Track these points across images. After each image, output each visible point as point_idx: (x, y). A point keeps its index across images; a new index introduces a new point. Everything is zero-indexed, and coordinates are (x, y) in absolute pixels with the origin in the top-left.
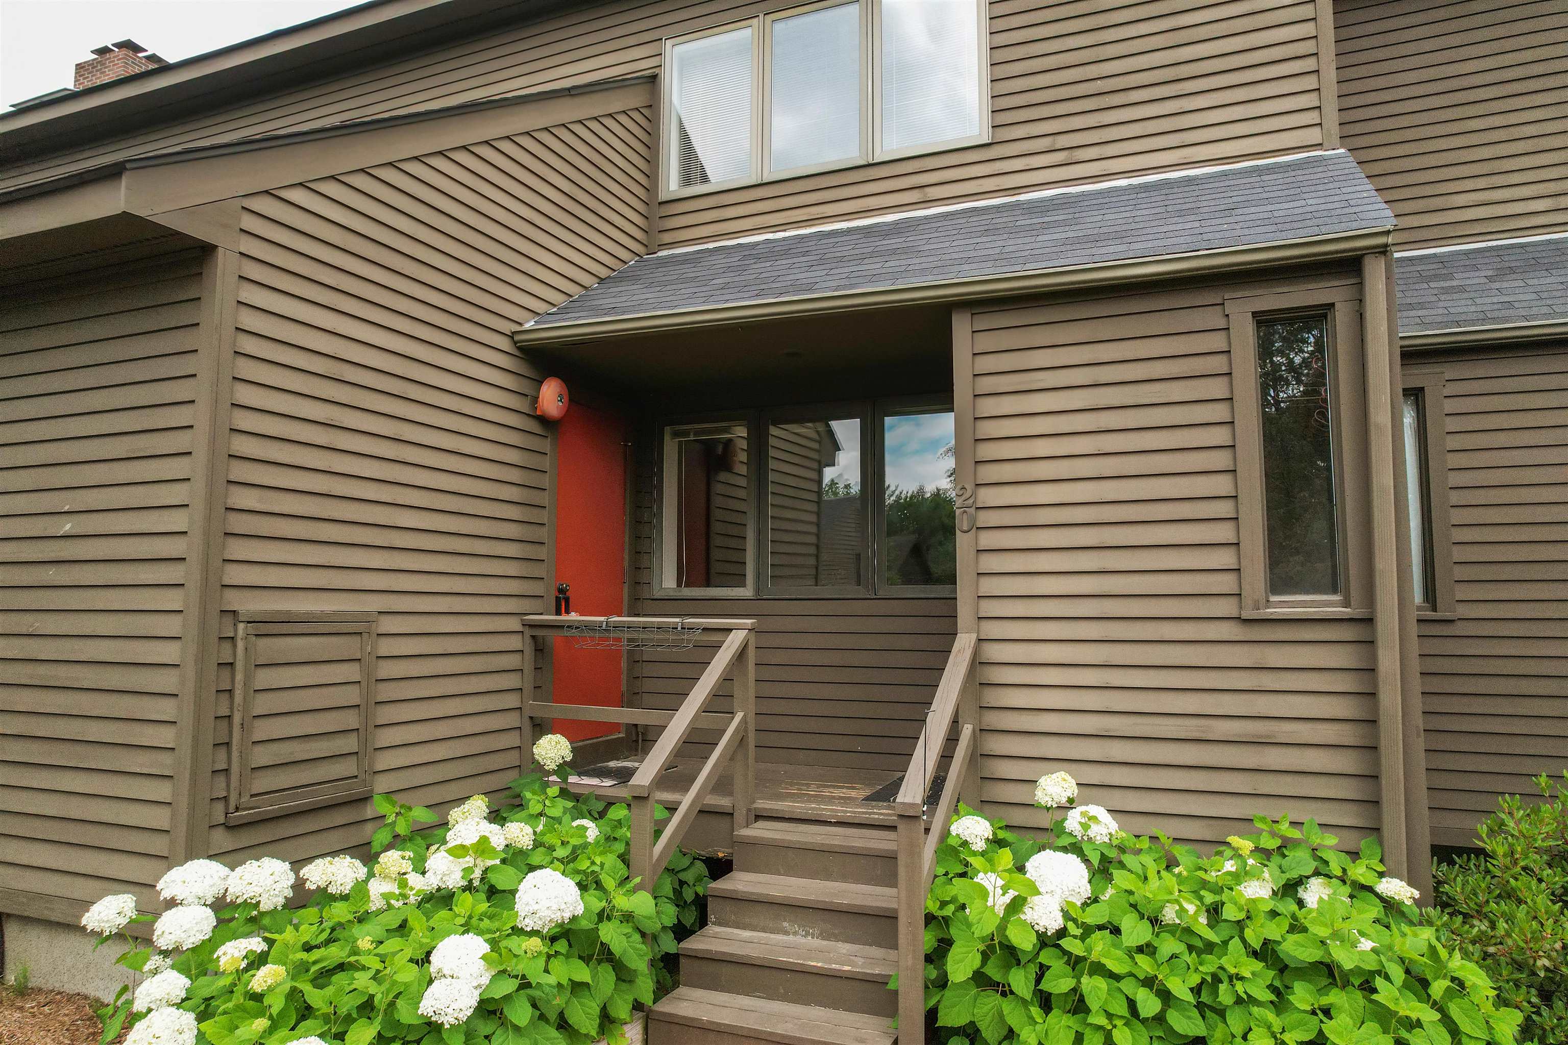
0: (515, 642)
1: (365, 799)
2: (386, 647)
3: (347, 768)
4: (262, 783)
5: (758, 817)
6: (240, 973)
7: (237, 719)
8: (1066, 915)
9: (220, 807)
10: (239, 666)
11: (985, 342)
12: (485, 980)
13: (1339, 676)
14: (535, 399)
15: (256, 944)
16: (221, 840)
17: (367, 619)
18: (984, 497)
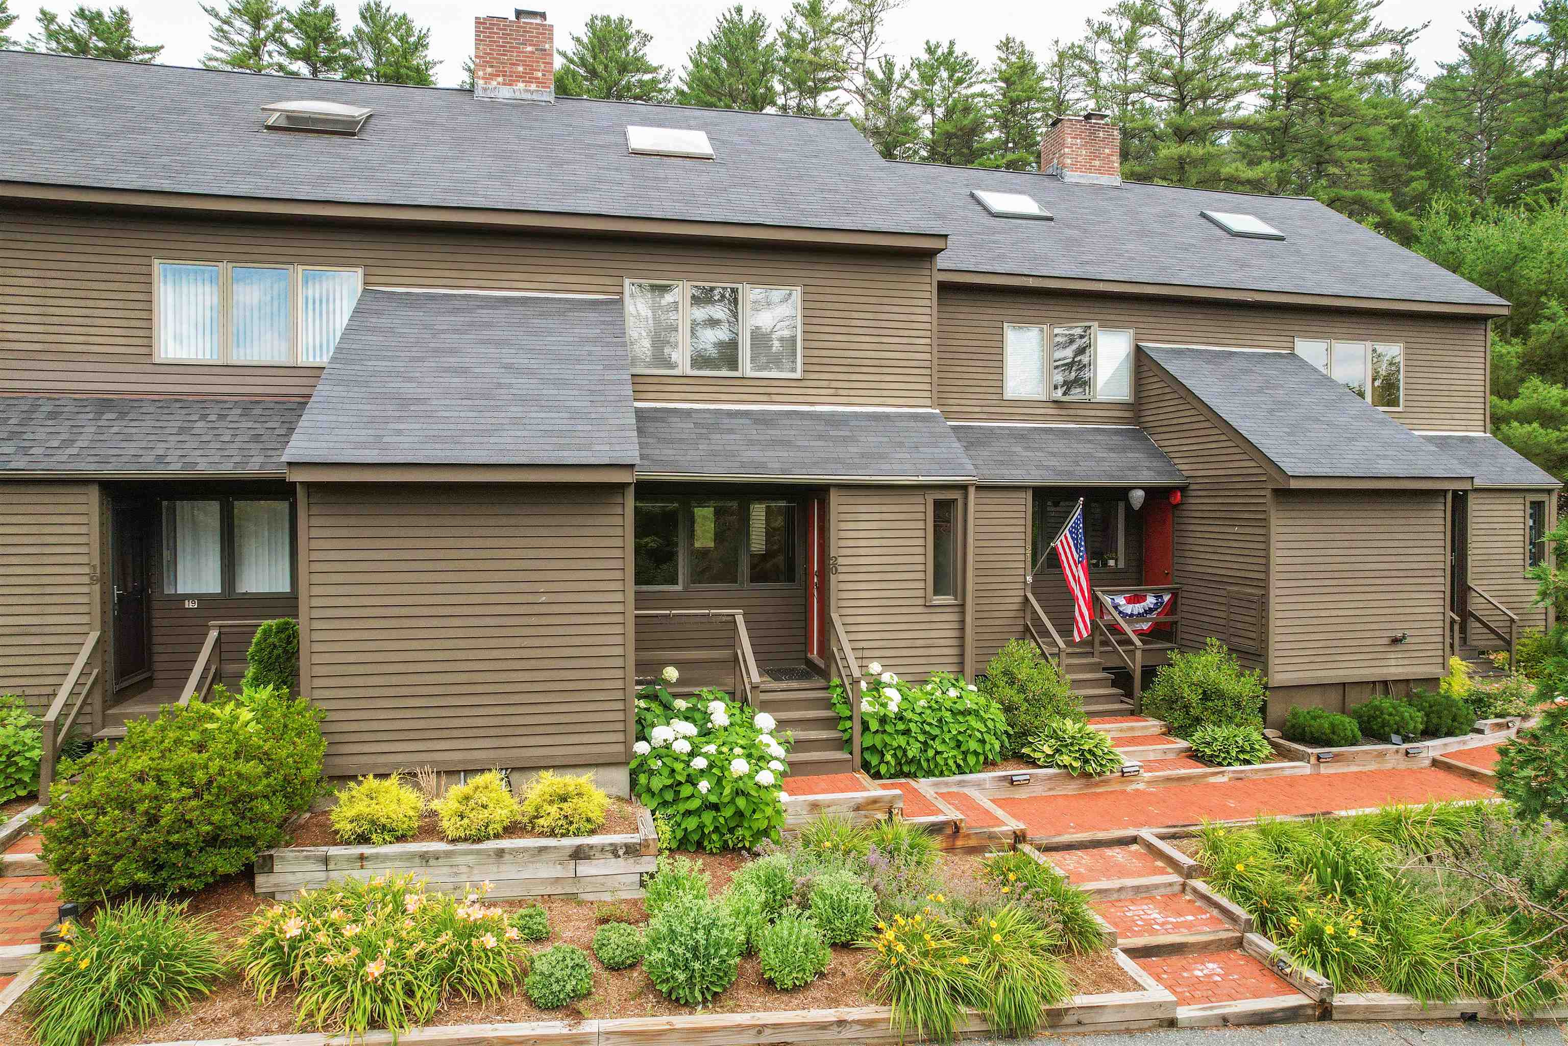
11: (842, 499)
18: (841, 561)
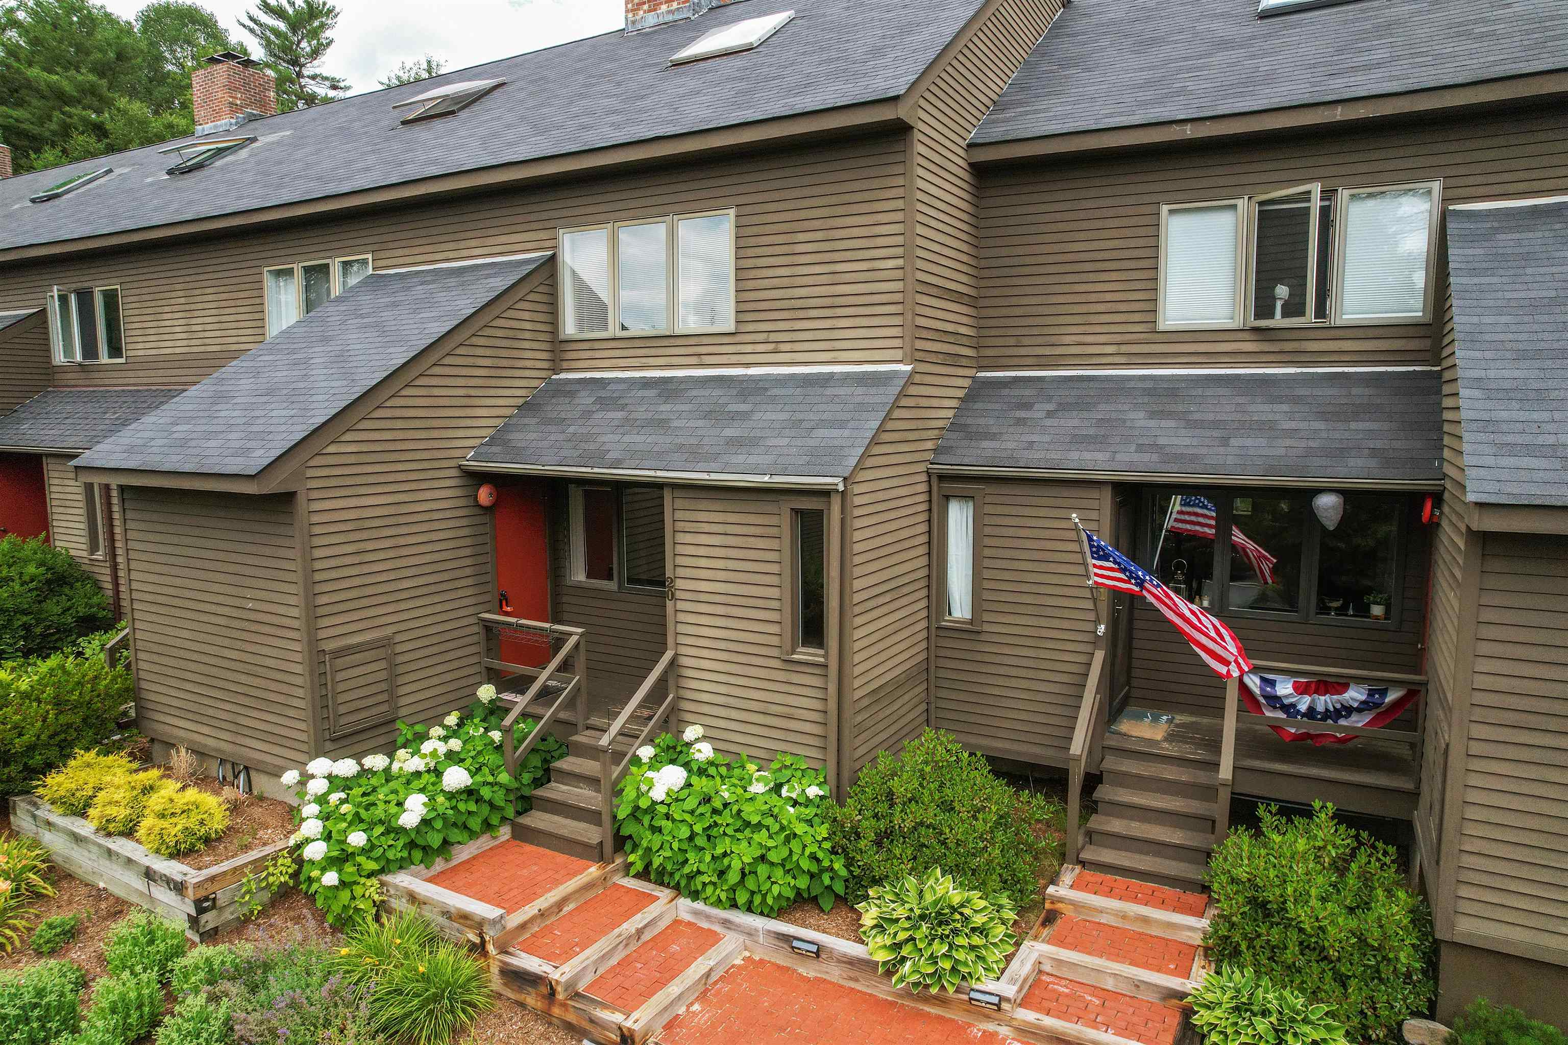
0: (476, 629)
1: (393, 721)
2: (399, 648)
3: (384, 708)
4: (343, 721)
5: (587, 728)
6: (337, 806)
7: (330, 696)
8: (668, 794)
9: (327, 732)
10: (328, 673)
11: (679, 503)
12: (424, 812)
13: (817, 690)
14: (476, 497)
15: (343, 795)
16: (329, 746)
17: (389, 638)
18: (680, 584)
